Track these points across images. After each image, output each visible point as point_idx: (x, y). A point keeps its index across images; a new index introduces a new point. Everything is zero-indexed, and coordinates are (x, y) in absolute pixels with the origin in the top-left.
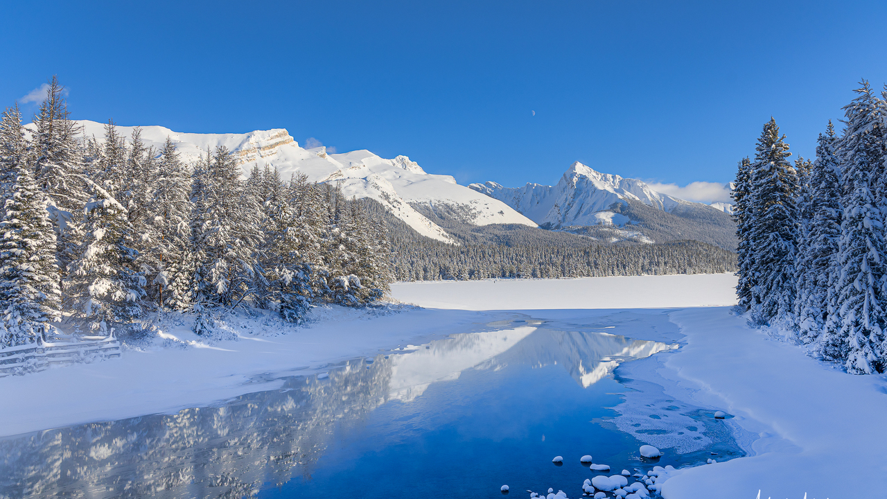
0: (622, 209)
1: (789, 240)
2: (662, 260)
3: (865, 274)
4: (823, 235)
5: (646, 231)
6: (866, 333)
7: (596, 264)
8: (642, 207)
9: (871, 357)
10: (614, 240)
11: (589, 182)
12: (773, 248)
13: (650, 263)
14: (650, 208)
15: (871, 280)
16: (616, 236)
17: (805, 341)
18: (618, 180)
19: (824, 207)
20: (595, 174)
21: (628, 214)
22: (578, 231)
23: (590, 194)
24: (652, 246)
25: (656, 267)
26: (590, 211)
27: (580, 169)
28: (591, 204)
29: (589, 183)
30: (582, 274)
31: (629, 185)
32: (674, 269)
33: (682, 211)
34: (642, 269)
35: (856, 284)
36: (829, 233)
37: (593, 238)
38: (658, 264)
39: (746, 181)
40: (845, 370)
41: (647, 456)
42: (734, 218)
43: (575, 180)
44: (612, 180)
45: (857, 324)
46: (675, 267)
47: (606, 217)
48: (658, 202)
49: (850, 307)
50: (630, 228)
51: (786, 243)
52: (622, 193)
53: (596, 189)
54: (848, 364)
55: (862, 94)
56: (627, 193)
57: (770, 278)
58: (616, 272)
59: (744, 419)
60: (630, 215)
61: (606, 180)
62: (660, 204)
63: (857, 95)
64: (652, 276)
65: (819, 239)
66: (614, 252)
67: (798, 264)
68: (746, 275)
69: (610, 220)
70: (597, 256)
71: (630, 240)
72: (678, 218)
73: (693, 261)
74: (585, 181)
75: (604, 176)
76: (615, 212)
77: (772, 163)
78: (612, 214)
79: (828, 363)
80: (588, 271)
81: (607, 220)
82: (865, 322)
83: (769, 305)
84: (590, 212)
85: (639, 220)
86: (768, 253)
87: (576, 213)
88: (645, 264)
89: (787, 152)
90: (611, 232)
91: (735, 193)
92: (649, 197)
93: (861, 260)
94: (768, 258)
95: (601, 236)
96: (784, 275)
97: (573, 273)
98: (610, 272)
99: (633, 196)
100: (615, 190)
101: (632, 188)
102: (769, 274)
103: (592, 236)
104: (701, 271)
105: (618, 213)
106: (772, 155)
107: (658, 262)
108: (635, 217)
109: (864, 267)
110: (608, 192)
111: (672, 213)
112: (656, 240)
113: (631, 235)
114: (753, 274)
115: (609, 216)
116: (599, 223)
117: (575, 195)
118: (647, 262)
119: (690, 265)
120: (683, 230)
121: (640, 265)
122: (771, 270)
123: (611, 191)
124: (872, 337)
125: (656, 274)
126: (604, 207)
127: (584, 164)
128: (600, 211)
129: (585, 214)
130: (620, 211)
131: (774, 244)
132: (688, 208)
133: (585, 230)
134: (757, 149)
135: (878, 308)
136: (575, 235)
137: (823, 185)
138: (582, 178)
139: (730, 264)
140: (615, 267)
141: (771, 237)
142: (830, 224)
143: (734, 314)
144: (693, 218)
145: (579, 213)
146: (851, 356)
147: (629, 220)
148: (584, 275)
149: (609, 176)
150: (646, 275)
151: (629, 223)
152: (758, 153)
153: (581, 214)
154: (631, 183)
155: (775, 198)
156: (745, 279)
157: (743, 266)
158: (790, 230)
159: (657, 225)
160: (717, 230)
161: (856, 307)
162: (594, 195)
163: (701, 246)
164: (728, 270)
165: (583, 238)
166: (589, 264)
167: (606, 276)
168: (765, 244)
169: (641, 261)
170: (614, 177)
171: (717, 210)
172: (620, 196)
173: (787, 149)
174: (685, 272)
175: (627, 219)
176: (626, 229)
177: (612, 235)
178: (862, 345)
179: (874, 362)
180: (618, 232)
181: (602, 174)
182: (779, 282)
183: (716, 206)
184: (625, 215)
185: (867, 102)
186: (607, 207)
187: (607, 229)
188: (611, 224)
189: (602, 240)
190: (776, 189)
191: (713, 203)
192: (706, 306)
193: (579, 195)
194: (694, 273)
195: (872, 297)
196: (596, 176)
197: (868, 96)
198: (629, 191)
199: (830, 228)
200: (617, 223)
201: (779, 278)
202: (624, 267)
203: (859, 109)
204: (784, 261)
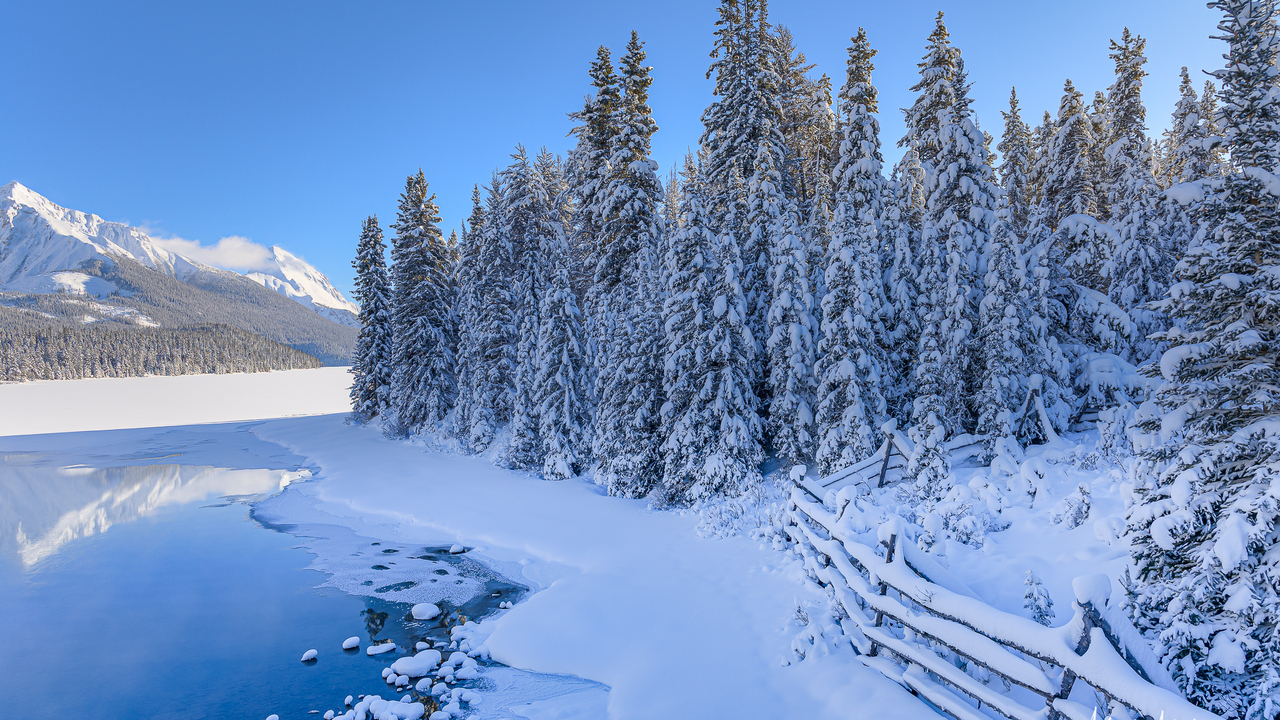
0: (104, 270)
1: (438, 326)
2: (177, 353)
3: (566, 366)
4: (496, 322)
5: (145, 307)
6: (566, 432)
7: (61, 358)
8: (140, 270)
9: (571, 459)
10: (89, 319)
11: (39, 220)
12: (421, 336)
13: (159, 357)
14: (154, 272)
15: (571, 374)
16: (92, 313)
17: (478, 449)
18: (95, 223)
19: (497, 288)
20: (51, 208)
21: (113, 279)
22: (18, 302)
23: (43, 240)
24: (158, 332)
25: (169, 364)
26: (42, 268)
27: (22, 195)
28: (44, 257)
29: (40, 222)
30: (33, 376)
31: (117, 233)
32: (197, 366)
33: (204, 281)
34: (145, 366)
35: (558, 377)
36: (502, 320)
37: (47, 315)
38: (171, 358)
39: (373, 248)
40: (542, 477)
41: (426, 617)
42: (357, 295)
43: (11, 213)
44: (85, 221)
45: (556, 423)
46: (198, 363)
47: (75, 282)
48: (166, 263)
49: (551, 405)
50: (118, 301)
51: (436, 330)
52: (104, 244)
53: (53, 234)
54: (546, 469)
55: (519, 161)
56: (113, 246)
57: (417, 373)
58: (99, 371)
59: (487, 548)
60: (118, 281)
61: (73, 219)
62: (168, 267)
63: (514, 162)
64: (161, 378)
65: (492, 327)
66: (95, 338)
67: (459, 357)
68: (370, 372)
69: (82, 288)
70: (63, 344)
71: (117, 320)
72: (198, 291)
73: (226, 354)
74: (33, 217)
75: (70, 213)
76: (90, 274)
77: (421, 227)
78: (84, 277)
79: (520, 471)
80: (46, 370)
81: (75, 286)
82: (567, 420)
83: (415, 409)
84: (42, 271)
85: (134, 289)
86: (414, 342)
87: (13, 270)
88: (150, 358)
89: (437, 216)
90: (83, 307)
91: (358, 262)
92: (151, 255)
93: (561, 351)
94: (415, 348)
95: (63, 311)
96: (433, 371)
97: (16, 374)
98: (88, 371)
99: (124, 252)
100: (91, 238)
101: (121, 239)
102: (415, 369)
103: (46, 311)
104: (238, 370)
105: (96, 275)
106: (419, 218)
107: (172, 356)
108: (126, 285)
109: (565, 358)
110: (77, 241)
111: (188, 283)
112: (163, 323)
113: (119, 312)
114: (380, 370)
115: (79, 281)
116: (60, 291)
117: (10, 238)
118: (152, 356)
119: (221, 360)
120: (209, 310)
121: (142, 360)
122: (417, 364)
123: (84, 239)
124: (572, 437)
125: (168, 373)
126: (69, 265)
127: (30, 187)
128: (61, 270)
129: (31, 274)
130: (100, 274)
131: (421, 331)
132: (213, 277)
133: (32, 300)
134: (400, 208)
135: (578, 404)
136: (12, 308)
137: (498, 262)
138: (27, 212)
139: (277, 359)
140: (97, 364)
141: (419, 321)
142: (503, 308)
143: (352, 423)
144: (221, 292)
145: (19, 270)
146: (549, 461)
147: (116, 288)
148: (37, 377)
149: (79, 214)
150: (152, 376)
151: (115, 294)
152: (401, 212)
153: (24, 273)
154: (119, 231)
155: (424, 273)
156: (369, 376)
157: (367, 359)
158: (440, 314)
159: (164, 300)
160: (256, 311)
161: (556, 404)
162: (51, 243)
163: (235, 333)
164: (273, 368)
165: (28, 314)
166: (46, 358)
167: (80, 378)
168: (411, 331)
169: (143, 354)
170: (88, 217)
171: (256, 284)
172: (99, 250)
173: (437, 212)
174: (213, 370)
175: (113, 286)
176: (112, 302)
177: (84, 311)
178: (562, 446)
179: (573, 464)
180: (96, 306)
181: (67, 210)
182: (427, 379)
183: (254, 277)
184: (109, 280)
185: (522, 171)
186: (75, 265)
187: (75, 302)
188: (82, 293)
189: (65, 319)
190: (426, 262)
191: (249, 273)
192: (290, 416)
193: (20, 240)
194: (227, 372)
195: (572, 392)
196: (55, 211)
197: (524, 165)
198: (116, 241)
199: (504, 314)
200: (94, 293)
201: (428, 373)
202: (114, 363)
203: (516, 178)
204: (432, 353)
